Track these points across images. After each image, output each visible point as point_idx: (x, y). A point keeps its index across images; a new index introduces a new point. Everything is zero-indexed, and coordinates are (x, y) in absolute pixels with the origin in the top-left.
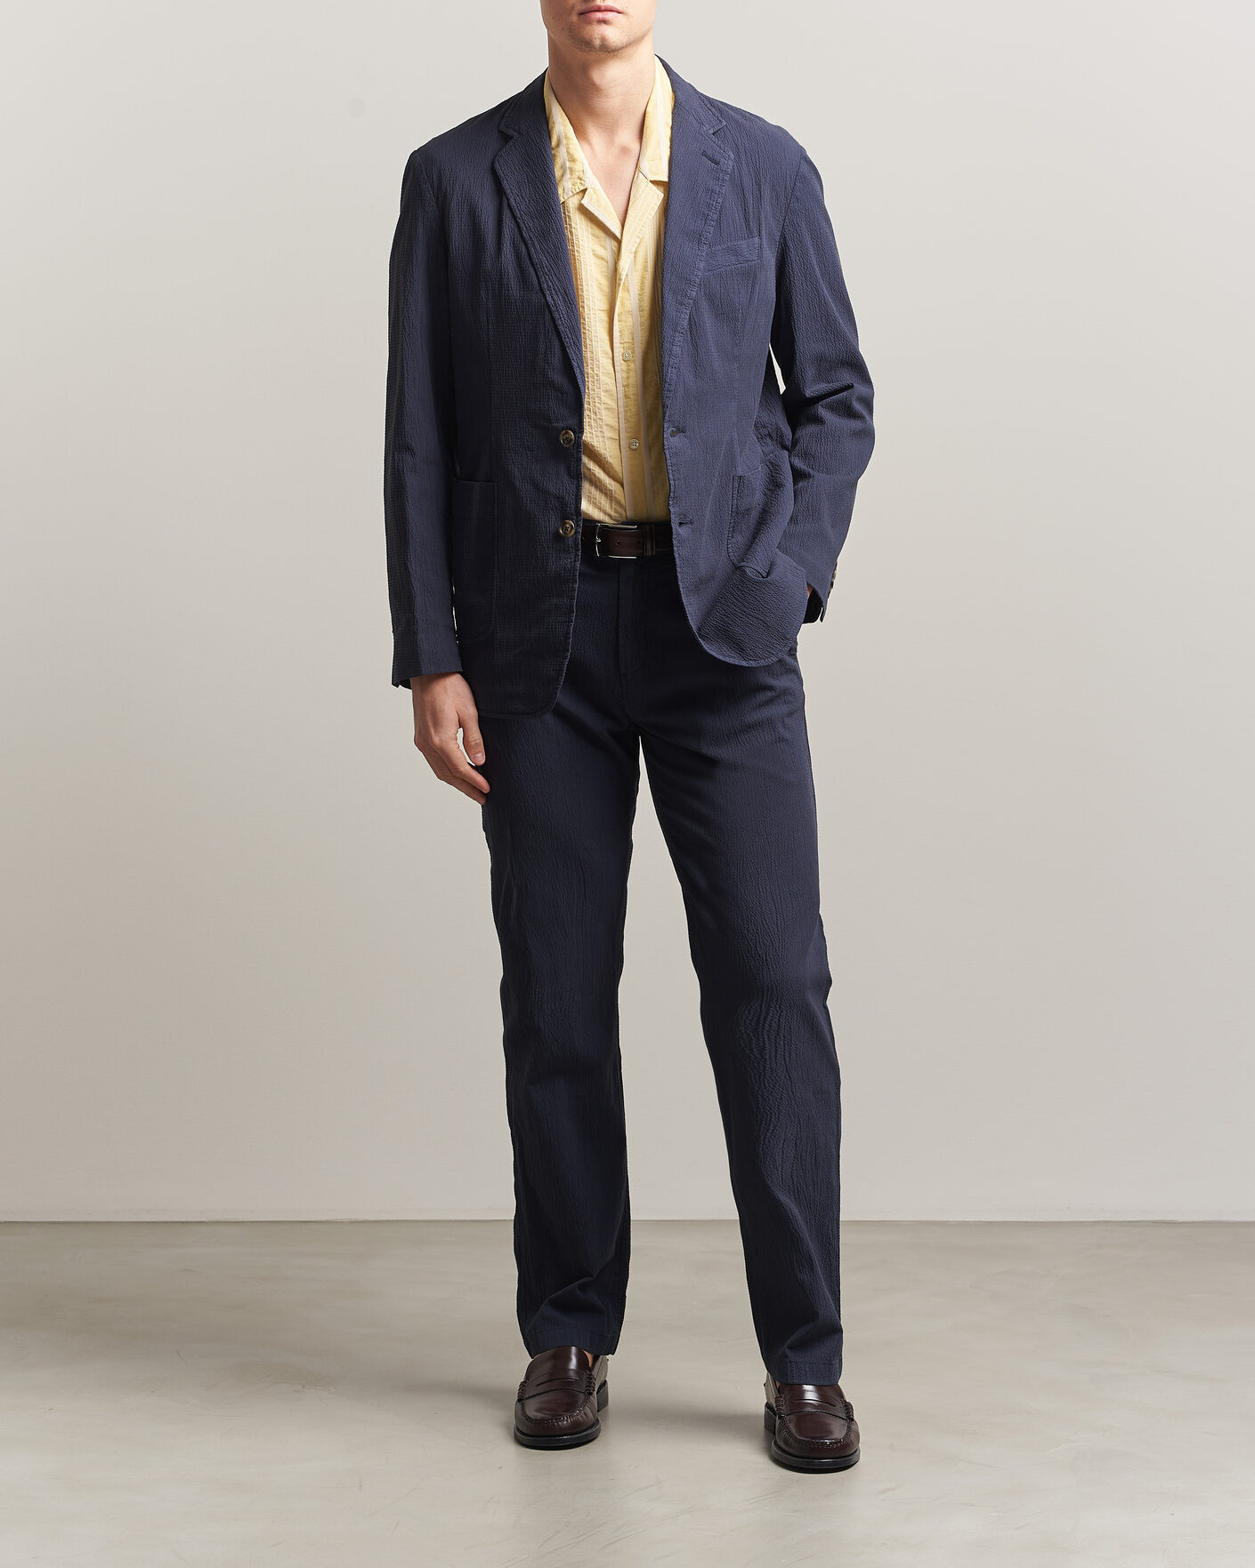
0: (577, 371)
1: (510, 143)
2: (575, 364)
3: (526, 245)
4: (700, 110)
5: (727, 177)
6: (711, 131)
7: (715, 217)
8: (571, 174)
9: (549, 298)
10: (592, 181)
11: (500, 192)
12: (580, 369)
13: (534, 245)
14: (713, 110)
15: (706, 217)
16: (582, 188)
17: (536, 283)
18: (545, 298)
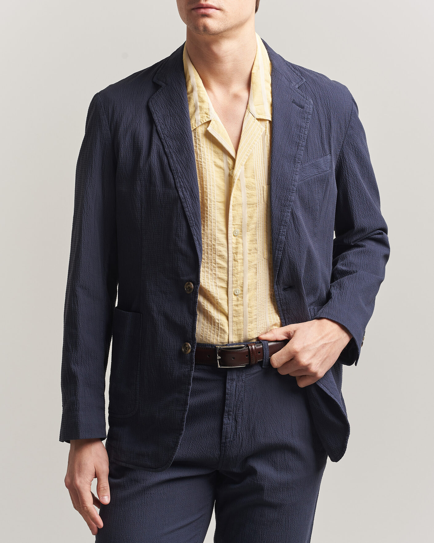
0: (197, 243)
1: (160, 90)
2: (195, 238)
3: (167, 157)
4: (288, 72)
5: (310, 117)
6: (297, 86)
7: (304, 144)
8: (201, 110)
9: (181, 194)
10: (214, 116)
11: (151, 122)
12: (199, 242)
13: (172, 158)
14: (296, 72)
15: (298, 145)
16: (208, 120)
17: (173, 183)
18: (178, 193)
